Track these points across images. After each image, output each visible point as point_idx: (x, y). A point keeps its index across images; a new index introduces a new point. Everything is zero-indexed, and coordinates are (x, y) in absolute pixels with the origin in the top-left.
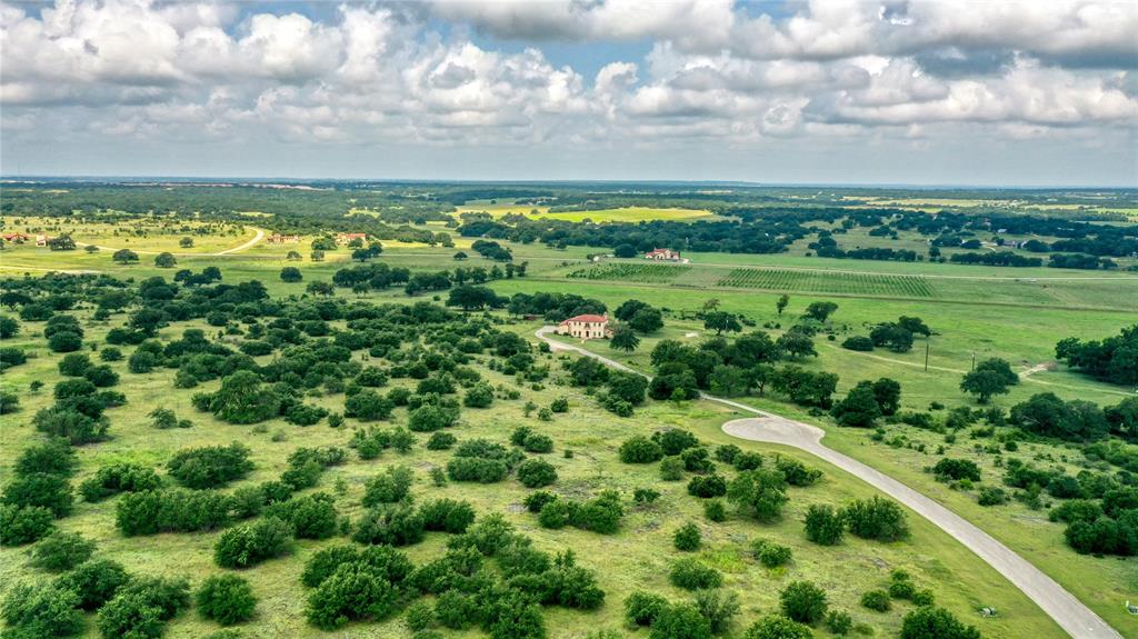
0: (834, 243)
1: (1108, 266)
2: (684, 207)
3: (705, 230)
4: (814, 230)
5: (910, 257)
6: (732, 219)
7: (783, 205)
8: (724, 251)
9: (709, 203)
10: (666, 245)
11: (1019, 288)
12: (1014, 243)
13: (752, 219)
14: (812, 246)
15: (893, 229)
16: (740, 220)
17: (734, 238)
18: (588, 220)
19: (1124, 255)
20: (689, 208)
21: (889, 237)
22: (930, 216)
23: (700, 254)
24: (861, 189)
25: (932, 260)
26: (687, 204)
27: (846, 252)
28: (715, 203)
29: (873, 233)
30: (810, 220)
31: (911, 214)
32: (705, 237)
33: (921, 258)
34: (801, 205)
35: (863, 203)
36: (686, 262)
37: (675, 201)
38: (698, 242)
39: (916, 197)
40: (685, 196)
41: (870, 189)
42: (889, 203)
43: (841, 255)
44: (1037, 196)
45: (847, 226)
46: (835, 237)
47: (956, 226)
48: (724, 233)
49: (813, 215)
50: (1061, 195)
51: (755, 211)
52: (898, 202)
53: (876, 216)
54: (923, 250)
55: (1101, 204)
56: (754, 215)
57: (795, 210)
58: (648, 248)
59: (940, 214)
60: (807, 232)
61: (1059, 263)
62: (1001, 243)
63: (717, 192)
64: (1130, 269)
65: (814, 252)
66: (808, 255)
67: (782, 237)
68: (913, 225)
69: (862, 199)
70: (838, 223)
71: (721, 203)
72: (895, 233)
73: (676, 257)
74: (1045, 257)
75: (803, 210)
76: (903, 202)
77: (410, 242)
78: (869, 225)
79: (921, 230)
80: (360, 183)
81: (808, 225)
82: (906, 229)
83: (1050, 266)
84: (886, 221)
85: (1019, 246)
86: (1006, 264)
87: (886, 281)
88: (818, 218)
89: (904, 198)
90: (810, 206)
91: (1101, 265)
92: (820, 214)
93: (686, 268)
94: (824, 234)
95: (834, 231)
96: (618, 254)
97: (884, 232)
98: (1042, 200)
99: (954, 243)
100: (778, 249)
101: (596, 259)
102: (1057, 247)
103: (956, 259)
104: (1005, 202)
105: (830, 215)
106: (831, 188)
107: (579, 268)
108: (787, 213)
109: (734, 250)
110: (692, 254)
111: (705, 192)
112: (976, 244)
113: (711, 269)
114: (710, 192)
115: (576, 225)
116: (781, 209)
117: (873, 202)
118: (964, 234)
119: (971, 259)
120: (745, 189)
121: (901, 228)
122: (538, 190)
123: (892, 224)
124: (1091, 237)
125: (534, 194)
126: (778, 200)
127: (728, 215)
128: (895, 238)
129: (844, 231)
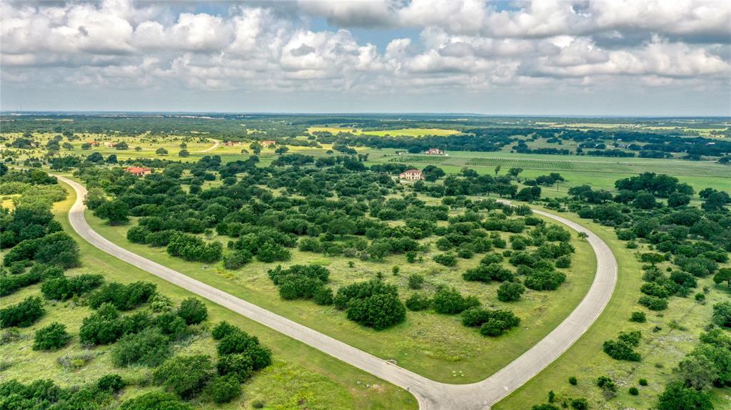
0: (527, 146)
1: (669, 157)
2: (440, 128)
3: (456, 140)
4: (516, 140)
5: (566, 152)
6: (470, 134)
7: (499, 127)
8: (467, 150)
9: (456, 126)
10: (435, 147)
11: (618, 167)
12: (623, 146)
13: (482, 135)
14: (514, 148)
15: (559, 139)
16: (475, 135)
17: (471, 144)
18: (388, 135)
19: (680, 151)
20: (444, 129)
21: (557, 143)
22: (582, 132)
23: (454, 152)
24: (547, 118)
25: (577, 154)
26: (443, 127)
27: (532, 150)
28: (459, 126)
29: (548, 142)
30: (514, 135)
31: (572, 131)
32: (456, 143)
33: (571, 153)
34: (510, 127)
35: (548, 126)
36: (447, 155)
37: (436, 125)
38: (452, 146)
39: (580, 123)
40: (440, 122)
41: (553, 118)
42: (562, 126)
43: (529, 152)
44: (652, 121)
45: (535, 137)
46: (527, 143)
47: (594, 137)
48: (466, 141)
49: (516, 132)
50: (668, 121)
51: (483, 130)
52: (568, 125)
53: (552, 133)
54: (574, 149)
55: (689, 126)
56: (482, 132)
57: (506, 129)
58: (426, 149)
59: (589, 132)
60: (512, 141)
61: (643, 155)
62: (616, 145)
63: (460, 120)
64: (680, 158)
65: (515, 151)
66: (512, 152)
67: (498, 143)
68: (571, 137)
69: (548, 124)
70: (530, 136)
71: (462, 126)
72: (561, 141)
73: (442, 153)
74: (637, 153)
75: (510, 129)
76: (571, 125)
77: (298, 145)
78: (546, 137)
79: (575, 140)
80: (240, 115)
81: (513, 137)
82: (567, 139)
83: (639, 157)
84: (556, 135)
85: (626, 147)
86: (616, 156)
87: (551, 163)
88: (519, 134)
89: (573, 123)
90: (515, 127)
91: (665, 156)
92: (520, 132)
93: (447, 158)
94: (521, 142)
95: (527, 141)
96: (410, 152)
97: (555, 140)
98: (655, 124)
99: (592, 146)
100: (496, 149)
101: (400, 154)
102: (646, 147)
103: (590, 154)
104: (632, 125)
105: (526, 132)
106: (529, 117)
107: (393, 157)
108: (501, 131)
109: (472, 150)
110: (449, 152)
111: (452, 120)
112: (603, 147)
113: (461, 158)
114: (455, 120)
115: (382, 138)
116: (498, 129)
117: (553, 125)
118: (598, 142)
119: (598, 154)
120: (476, 117)
121: (564, 139)
122: (350, 119)
123: (560, 137)
124: (667, 143)
125: (348, 121)
126: (496, 124)
127: (467, 132)
128: (560, 144)
129: (532, 140)
